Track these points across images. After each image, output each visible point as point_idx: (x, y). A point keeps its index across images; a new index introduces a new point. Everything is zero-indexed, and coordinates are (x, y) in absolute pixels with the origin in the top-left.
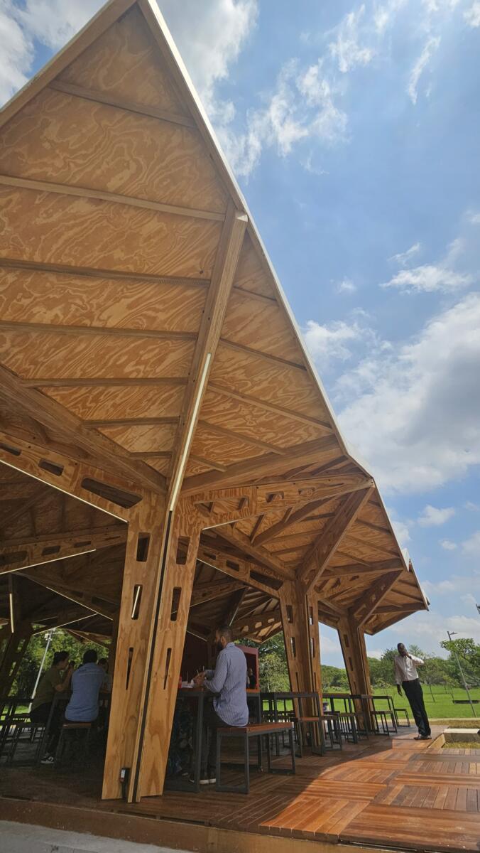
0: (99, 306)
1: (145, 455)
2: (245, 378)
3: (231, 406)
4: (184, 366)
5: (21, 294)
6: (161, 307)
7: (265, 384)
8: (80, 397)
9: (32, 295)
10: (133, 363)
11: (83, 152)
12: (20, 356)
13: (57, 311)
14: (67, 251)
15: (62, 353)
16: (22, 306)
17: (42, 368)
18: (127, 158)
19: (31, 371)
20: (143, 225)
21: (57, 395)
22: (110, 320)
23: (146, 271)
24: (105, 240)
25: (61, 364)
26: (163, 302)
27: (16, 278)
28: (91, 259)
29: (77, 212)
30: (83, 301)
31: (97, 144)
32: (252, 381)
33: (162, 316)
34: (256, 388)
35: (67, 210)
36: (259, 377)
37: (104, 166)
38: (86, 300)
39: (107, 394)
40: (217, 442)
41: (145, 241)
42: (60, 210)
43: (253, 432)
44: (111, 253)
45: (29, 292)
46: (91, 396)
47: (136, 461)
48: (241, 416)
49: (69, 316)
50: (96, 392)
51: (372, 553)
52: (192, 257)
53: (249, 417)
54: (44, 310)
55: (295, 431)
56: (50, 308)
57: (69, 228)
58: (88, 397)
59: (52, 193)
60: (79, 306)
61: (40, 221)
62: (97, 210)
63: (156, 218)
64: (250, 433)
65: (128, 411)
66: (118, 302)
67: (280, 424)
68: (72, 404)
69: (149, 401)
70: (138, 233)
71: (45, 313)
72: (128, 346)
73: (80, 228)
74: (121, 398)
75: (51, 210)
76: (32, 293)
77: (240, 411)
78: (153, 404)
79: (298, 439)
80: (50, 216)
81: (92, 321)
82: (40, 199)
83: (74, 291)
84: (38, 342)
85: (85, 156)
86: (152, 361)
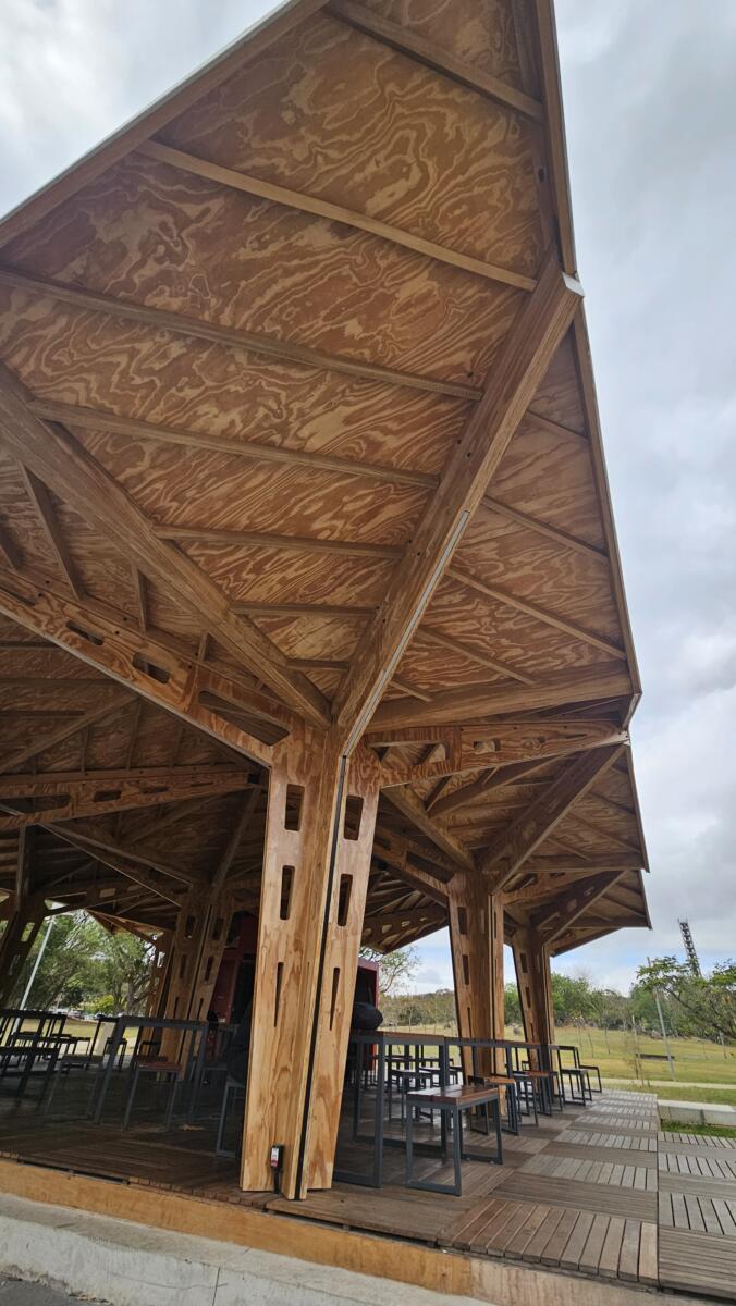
0: (301, 413)
1: (309, 663)
2: (496, 557)
3: (463, 600)
4: (403, 527)
5: (187, 379)
6: (394, 426)
7: (527, 570)
8: (235, 562)
9: (204, 383)
10: (329, 515)
11: (345, 138)
12: (160, 486)
13: (235, 415)
14: (275, 312)
15: (225, 487)
16: (183, 399)
17: (189, 508)
18: (410, 158)
19: (172, 510)
20: (404, 282)
21: (202, 555)
22: (312, 439)
23: (389, 362)
24: (339, 300)
25: (219, 505)
26: (400, 419)
27: (185, 350)
28: (309, 333)
29: (307, 245)
30: (279, 403)
31: (369, 125)
32: (506, 563)
33: (392, 442)
34: (510, 575)
35: (293, 239)
36: (519, 559)
37: (371, 168)
38: (284, 400)
39: (279, 560)
40: (426, 654)
41: (399, 312)
42: (282, 238)
43: (488, 644)
44: (341, 325)
45: (200, 377)
46: (252, 563)
47: (296, 672)
48: (473, 618)
49: (252, 425)
50: (262, 557)
51: (598, 841)
52: (463, 348)
53: (487, 620)
54: (215, 411)
55: (558, 649)
56: (224, 409)
57: (288, 273)
58: (248, 562)
59: (279, 204)
60: (270, 410)
61: (244, 254)
62: (340, 246)
63: (426, 274)
64: (483, 644)
65: (301, 591)
66: (332, 410)
67: (535, 636)
68: (222, 571)
69: (336, 578)
70: (394, 294)
71: (216, 416)
72: (329, 484)
73: (306, 274)
74: (296, 570)
75: (267, 237)
76: (204, 379)
77: (474, 609)
78: (340, 585)
79: (558, 662)
80: (263, 246)
81: (284, 438)
82: (254, 215)
83: (270, 384)
84: (193, 464)
85: (343, 146)
86: (358, 514)
